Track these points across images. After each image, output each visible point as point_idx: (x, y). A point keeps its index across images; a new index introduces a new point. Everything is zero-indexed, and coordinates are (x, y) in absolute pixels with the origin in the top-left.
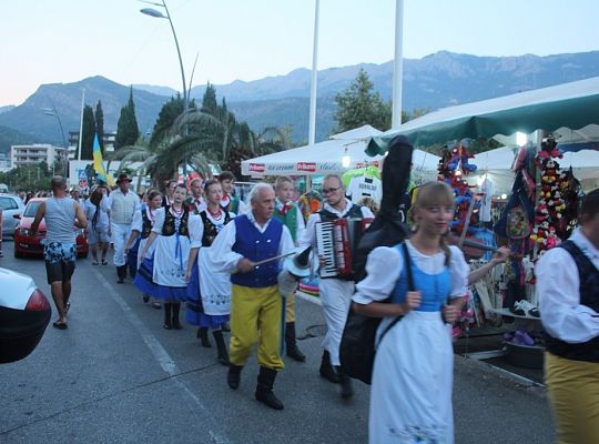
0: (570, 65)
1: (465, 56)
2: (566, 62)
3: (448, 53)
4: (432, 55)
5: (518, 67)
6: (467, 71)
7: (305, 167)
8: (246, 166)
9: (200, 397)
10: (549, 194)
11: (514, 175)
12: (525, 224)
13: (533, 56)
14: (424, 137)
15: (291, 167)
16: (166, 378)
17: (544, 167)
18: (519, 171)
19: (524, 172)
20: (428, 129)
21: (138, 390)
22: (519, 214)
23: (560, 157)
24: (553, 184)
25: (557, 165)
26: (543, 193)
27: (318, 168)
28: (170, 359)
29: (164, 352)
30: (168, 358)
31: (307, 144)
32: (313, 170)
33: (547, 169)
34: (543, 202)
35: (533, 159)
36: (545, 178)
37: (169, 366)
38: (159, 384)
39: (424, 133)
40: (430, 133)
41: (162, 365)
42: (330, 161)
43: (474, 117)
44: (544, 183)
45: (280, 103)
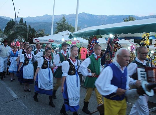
0: (114, 18)
1: (89, 14)
2: (114, 17)
3: (85, 13)
4: (81, 13)
5: (102, 18)
6: (89, 18)
7: (51, 41)
8: (34, 40)
9: (25, 105)
10: (116, 50)
11: (107, 45)
12: (109, 57)
13: (106, 15)
14: (85, 34)
15: (47, 41)
16: (14, 99)
17: (115, 43)
18: (108, 44)
19: (110, 44)
20: (86, 32)
21: (7, 103)
22: (108, 55)
23: (118, 41)
24: (117, 47)
25: (118, 43)
26: (114, 50)
27: (54, 41)
28: (15, 94)
29: (13, 92)
30: (14, 94)
31: (51, 35)
32: (53, 42)
33: (115, 44)
34: (114, 52)
35: (112, 41)
36: (115, 46)
37: (15, 96)
38: (13, 101)
39: (85, 33)
40: (87, 33)
41: (13, 96)
42: (58, 39)
43: (99, 30)
44: (114, 47)
45: (40, 23)
